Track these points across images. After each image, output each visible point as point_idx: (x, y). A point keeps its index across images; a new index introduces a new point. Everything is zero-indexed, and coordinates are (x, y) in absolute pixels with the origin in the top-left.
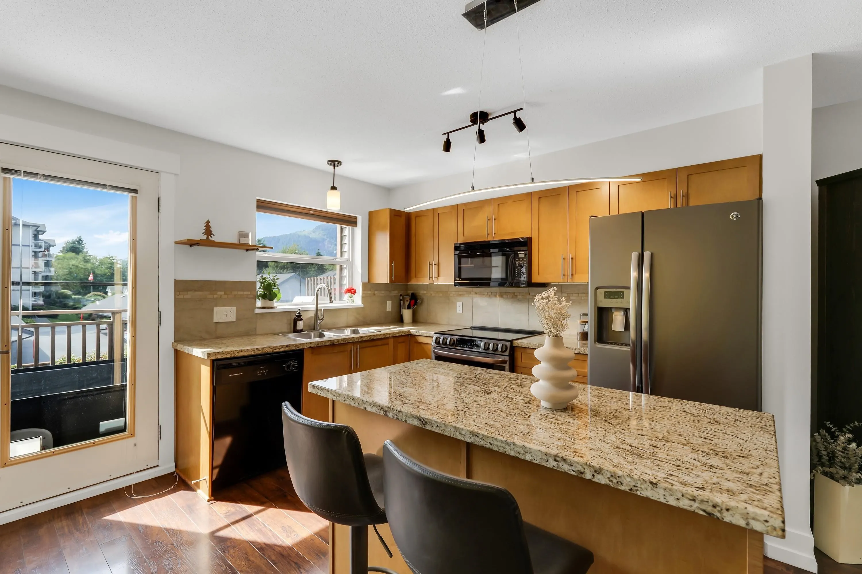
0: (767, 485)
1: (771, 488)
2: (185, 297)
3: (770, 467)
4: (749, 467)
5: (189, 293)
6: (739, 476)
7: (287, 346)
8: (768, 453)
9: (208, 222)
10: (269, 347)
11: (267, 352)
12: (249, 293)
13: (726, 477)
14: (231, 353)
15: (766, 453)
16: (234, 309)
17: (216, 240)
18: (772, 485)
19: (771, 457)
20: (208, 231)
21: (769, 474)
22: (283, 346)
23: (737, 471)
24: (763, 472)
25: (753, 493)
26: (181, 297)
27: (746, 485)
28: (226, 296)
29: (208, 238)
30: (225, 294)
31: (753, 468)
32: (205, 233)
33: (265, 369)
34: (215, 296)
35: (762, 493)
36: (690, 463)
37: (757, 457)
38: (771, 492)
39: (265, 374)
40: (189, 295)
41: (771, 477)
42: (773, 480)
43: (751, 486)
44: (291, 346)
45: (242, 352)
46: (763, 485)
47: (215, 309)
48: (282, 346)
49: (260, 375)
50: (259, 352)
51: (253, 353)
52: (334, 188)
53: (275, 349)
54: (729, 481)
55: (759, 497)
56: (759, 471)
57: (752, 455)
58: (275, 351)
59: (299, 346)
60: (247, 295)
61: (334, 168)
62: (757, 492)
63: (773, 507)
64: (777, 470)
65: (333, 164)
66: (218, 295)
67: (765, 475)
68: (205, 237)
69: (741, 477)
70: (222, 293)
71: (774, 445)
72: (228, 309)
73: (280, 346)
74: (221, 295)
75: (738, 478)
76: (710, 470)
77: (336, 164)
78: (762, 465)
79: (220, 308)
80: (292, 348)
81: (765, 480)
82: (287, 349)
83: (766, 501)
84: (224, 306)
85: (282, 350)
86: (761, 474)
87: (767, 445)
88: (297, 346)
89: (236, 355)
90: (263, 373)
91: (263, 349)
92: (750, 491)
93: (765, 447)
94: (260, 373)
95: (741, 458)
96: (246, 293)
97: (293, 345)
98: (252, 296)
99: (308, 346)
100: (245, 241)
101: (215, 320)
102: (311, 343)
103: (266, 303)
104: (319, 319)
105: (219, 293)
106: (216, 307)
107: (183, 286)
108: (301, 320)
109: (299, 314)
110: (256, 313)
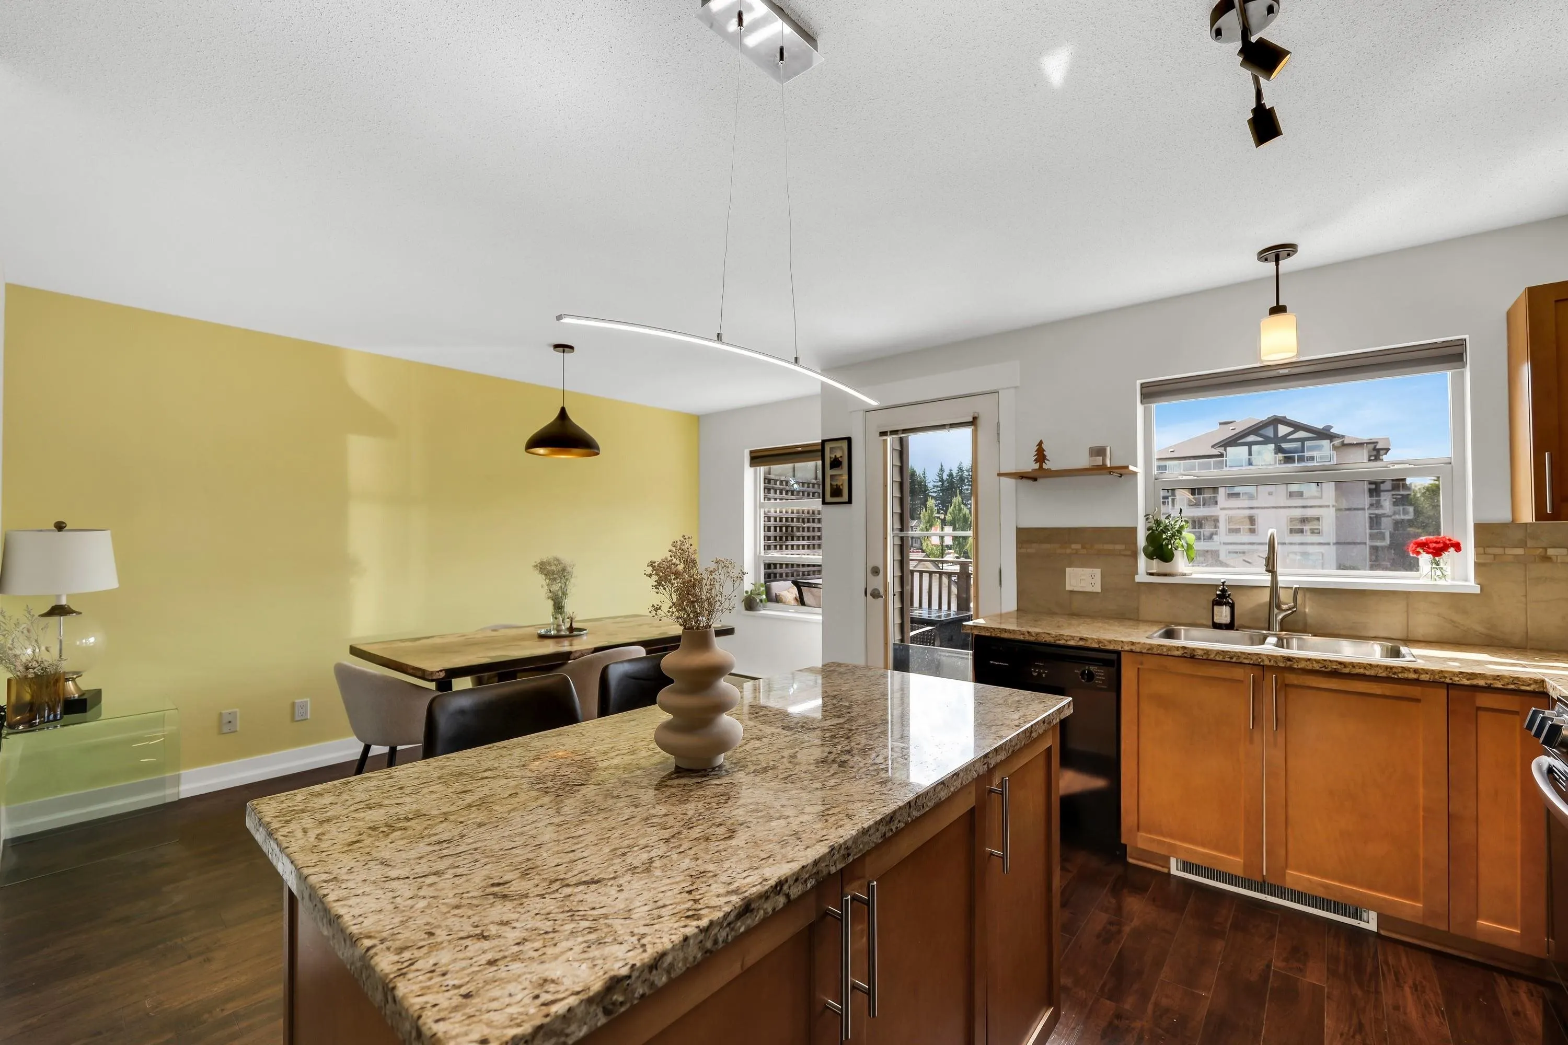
0: (287, 822)
1: (280, 821)
2: (1029, 551)
3: (302, 849)
4: (328, 831)
5: (1034, 545)
6: (328, 814)
7: (1081, 639)
8: (326, 875)
9: (1040, 443)
10: (1049, 634)
11: (1045, 641)
12: (1122, 547)
13: (338, 805)
14: (992, 630)
15: (329, 873)
16: (1098, 572)
17: (1053, 468)
18: (280, 826)
19: (316, 869)
20: (1041, 456)
21: (295, 837)
22: (1073, 638)
23: (337, 819)
24: (306, 835)
25: (295, 806)
26: (1023, 551)
27: (308, 809)
28: (1085, 551)
29: (1041, 466)
30: (1083, 547)
31: (323, 834)
32: (1036, 461)
33: (1044, 667)
34: (1068, 551)
35: (284, 810)
36: (395, 798)
37: (336, 856)
38: (277, 817)
39: (1044, 675)
40: (1032, 549)
41: (290, 835)
42: (284, 831)
43: (303, 811)
44: (1090, 641)
45: (1006, 632)
46: (291, 820)
47: (1068, 570)
48: (1071, 636)
49: (1035, 674)
50: (1032, 639)
51: (1021, 637)
52: (1278, 309)
53: (1059, 640)
54: (331, 803)
55: (284, 805)
56: (312, 835)
57: (345, 854)
58: (1058, 642)
59: (1106, 643)
60: (1120, 550)
61: (1277, 265)
62: (291, 809)
63: (264, 803)
64: (288, 851)
65: (1273, 257)
66: (1073, 549)
67: (299, 834)
68: (1037, 466)
69: (324, 815)
70: (1078, 546)
71: (335, 904)
72: (1088, 571)
73: (1067, 636)
74: (1077, 550)
75: (326, 812)
76: (365, 803)
77: (1282, 254)
78: (316, 846)
79: (1075, 569)
80: (1091, 643)
81: (293, 826)
82: (1081, 643)
83: (275, 805)
84: (1083, 565)
85: (1072, 643)
86: (305, 831)
87: (344, 893)
88: (1102, 643)
89: (998, 635)
90: (1040, 674)
91: (1037, 634)
92: (299, 806)
93: (344, 886)
94: (1035, 672)
95: (355, 840)
96: (1118, 547)
97: (1093, 639)
98: (1129, 553)
99: (1126, 648)
100: (1099, 461)
101: (1068, 588)
102: (1133, 643)
103: (1156, 566)
104: (1279, 607)
105: (1074, 546)
106: (1070, 567)
107: (1025, 536)
108: (1226, 604)
109: (1223, 591)
110: (1138, 583)
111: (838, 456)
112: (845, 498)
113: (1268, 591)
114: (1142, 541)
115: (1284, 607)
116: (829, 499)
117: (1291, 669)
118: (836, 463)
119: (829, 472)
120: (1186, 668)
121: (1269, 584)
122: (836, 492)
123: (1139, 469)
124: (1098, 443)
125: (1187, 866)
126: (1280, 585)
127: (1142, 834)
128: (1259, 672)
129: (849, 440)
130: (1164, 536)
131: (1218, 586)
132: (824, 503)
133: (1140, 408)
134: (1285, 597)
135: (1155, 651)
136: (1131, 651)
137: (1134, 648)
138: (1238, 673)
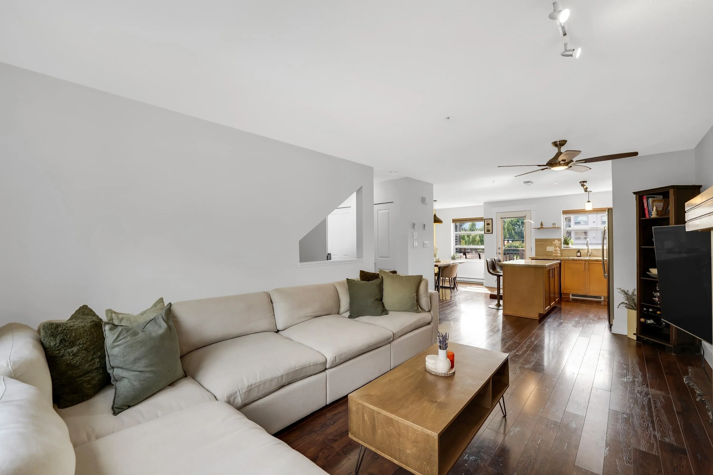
9: (542, 222)
17: (545, 227)
20: (542, 224)
26: (537, 243)
28: (550, 243)
29: (542, 227)
30: (550, 242)
34: (547, 243)
40: (539, 243)
52: (589, 202)
60: (558, 243)
61: (589, 193)
98: (560, 243)
99: (562, 259)
100: (554, 226)
101: (547, 251)
102: (563, 258)
103: (565, 246)
104: (589, 252)
105: (548, 242)
106: (547, 246)
107: (537, 241)
108: (579, 252)
109: (579, 250)
110: (562, 249)
111: (489, 223)
112: (491, 232)
113: (587, 250)
114: (563, 241)
115: (590, 252)
116: (486, 232)
117: (590, 261)
118: (488, 224)
119: (486, 226)
120: (573, 262)
121: (587, 249)
122: (488, 231)
123: (562, 228)
124: (554, 222)
125: (573, 295)
126: (589, 249)
127: (565, 291)
128: (585, 261)
129: (492, 219)
130: (567, 240)
131: (578, 249)
132: (485, 233)
133: (562, 215)
134: (590, 251)
135: (567, 259)
136: (563, 260)
137: (564, 259)
138: (581, 262)
